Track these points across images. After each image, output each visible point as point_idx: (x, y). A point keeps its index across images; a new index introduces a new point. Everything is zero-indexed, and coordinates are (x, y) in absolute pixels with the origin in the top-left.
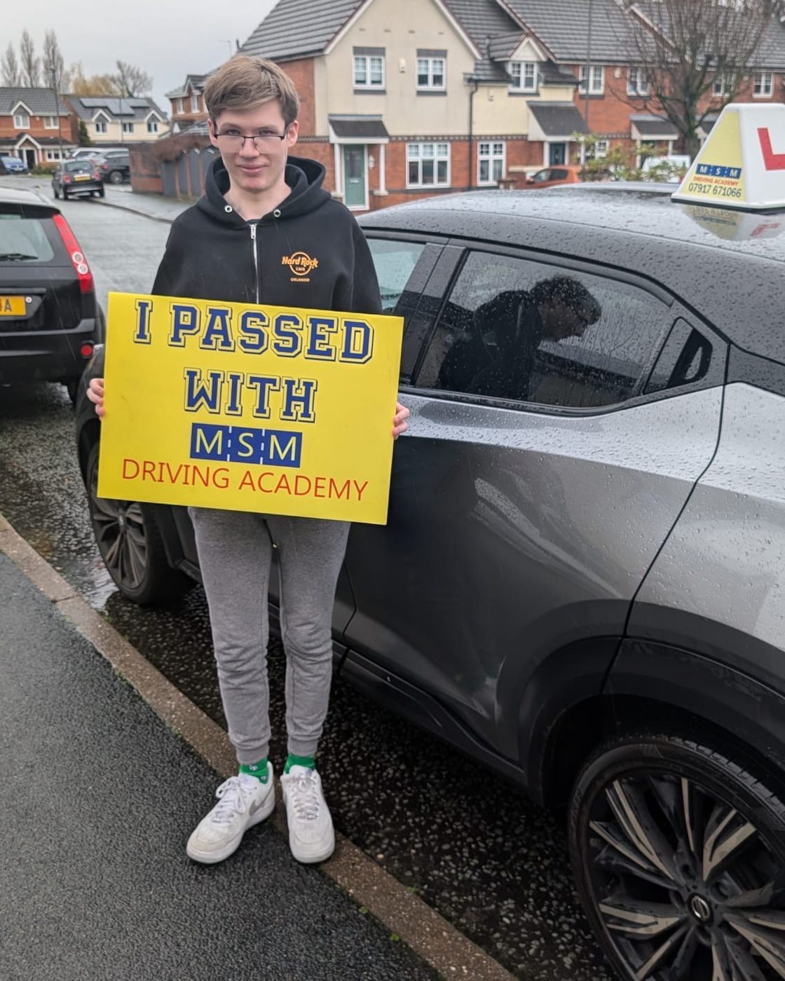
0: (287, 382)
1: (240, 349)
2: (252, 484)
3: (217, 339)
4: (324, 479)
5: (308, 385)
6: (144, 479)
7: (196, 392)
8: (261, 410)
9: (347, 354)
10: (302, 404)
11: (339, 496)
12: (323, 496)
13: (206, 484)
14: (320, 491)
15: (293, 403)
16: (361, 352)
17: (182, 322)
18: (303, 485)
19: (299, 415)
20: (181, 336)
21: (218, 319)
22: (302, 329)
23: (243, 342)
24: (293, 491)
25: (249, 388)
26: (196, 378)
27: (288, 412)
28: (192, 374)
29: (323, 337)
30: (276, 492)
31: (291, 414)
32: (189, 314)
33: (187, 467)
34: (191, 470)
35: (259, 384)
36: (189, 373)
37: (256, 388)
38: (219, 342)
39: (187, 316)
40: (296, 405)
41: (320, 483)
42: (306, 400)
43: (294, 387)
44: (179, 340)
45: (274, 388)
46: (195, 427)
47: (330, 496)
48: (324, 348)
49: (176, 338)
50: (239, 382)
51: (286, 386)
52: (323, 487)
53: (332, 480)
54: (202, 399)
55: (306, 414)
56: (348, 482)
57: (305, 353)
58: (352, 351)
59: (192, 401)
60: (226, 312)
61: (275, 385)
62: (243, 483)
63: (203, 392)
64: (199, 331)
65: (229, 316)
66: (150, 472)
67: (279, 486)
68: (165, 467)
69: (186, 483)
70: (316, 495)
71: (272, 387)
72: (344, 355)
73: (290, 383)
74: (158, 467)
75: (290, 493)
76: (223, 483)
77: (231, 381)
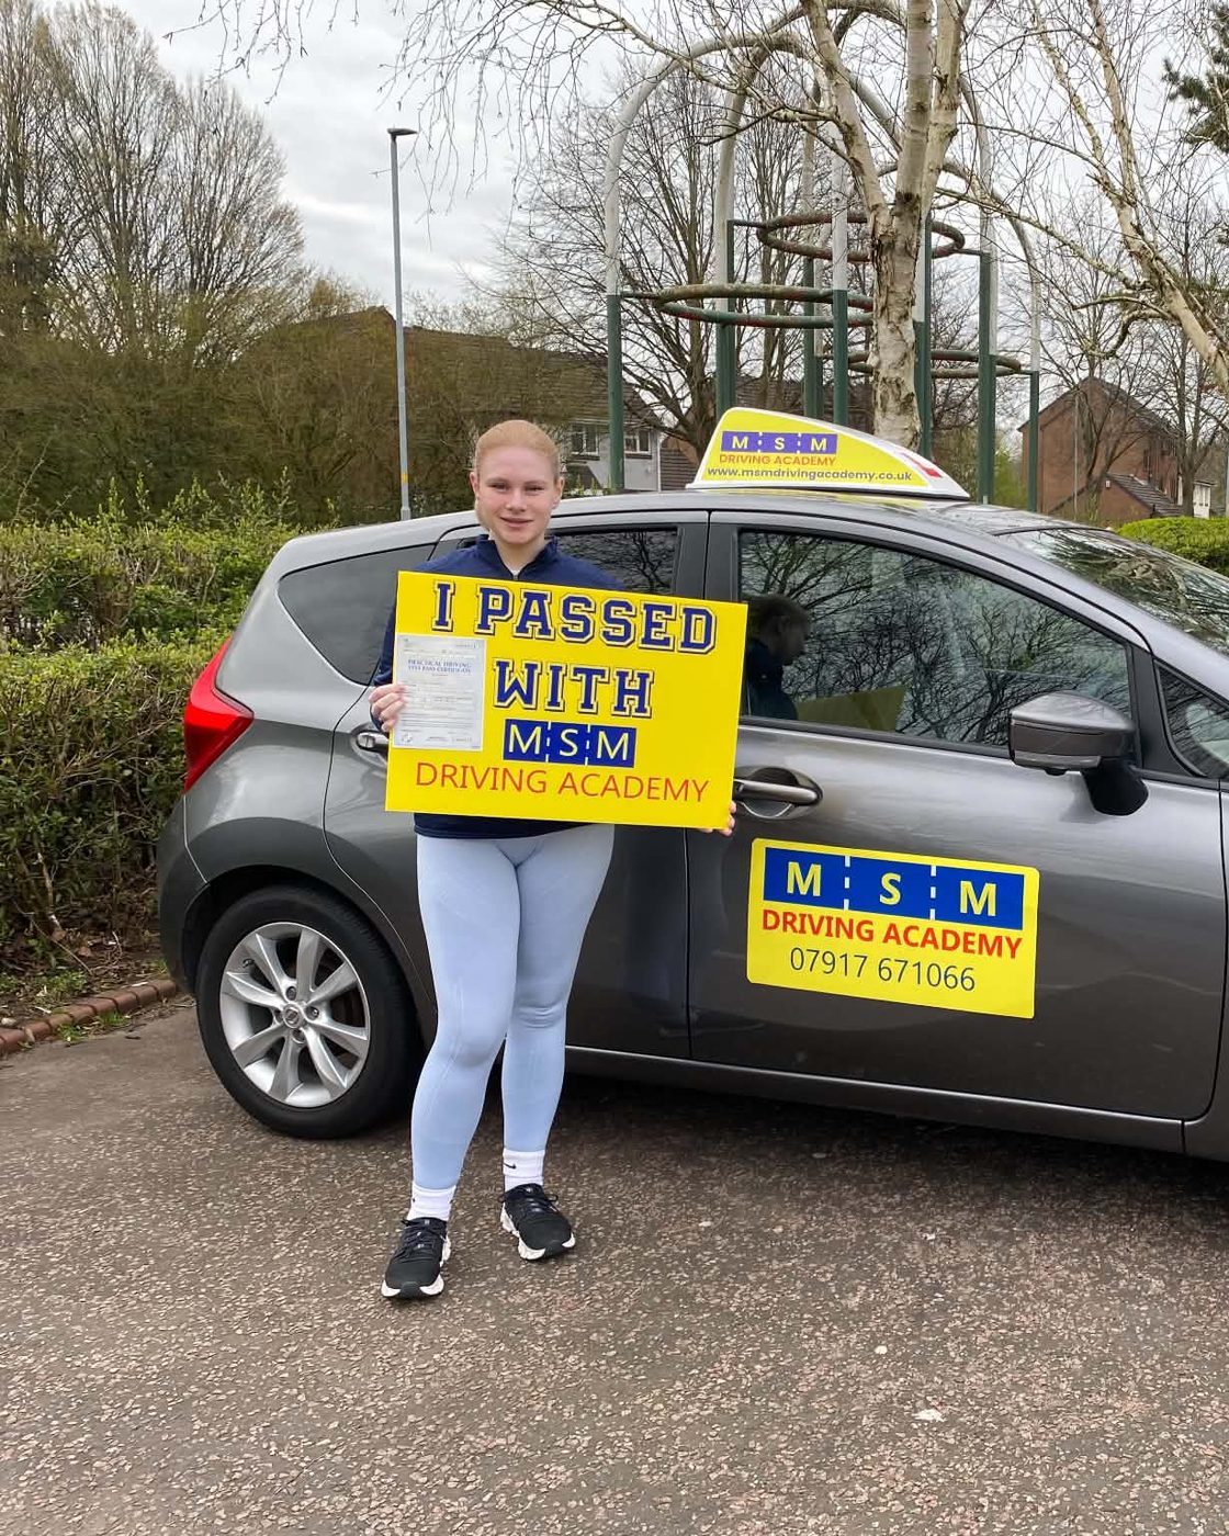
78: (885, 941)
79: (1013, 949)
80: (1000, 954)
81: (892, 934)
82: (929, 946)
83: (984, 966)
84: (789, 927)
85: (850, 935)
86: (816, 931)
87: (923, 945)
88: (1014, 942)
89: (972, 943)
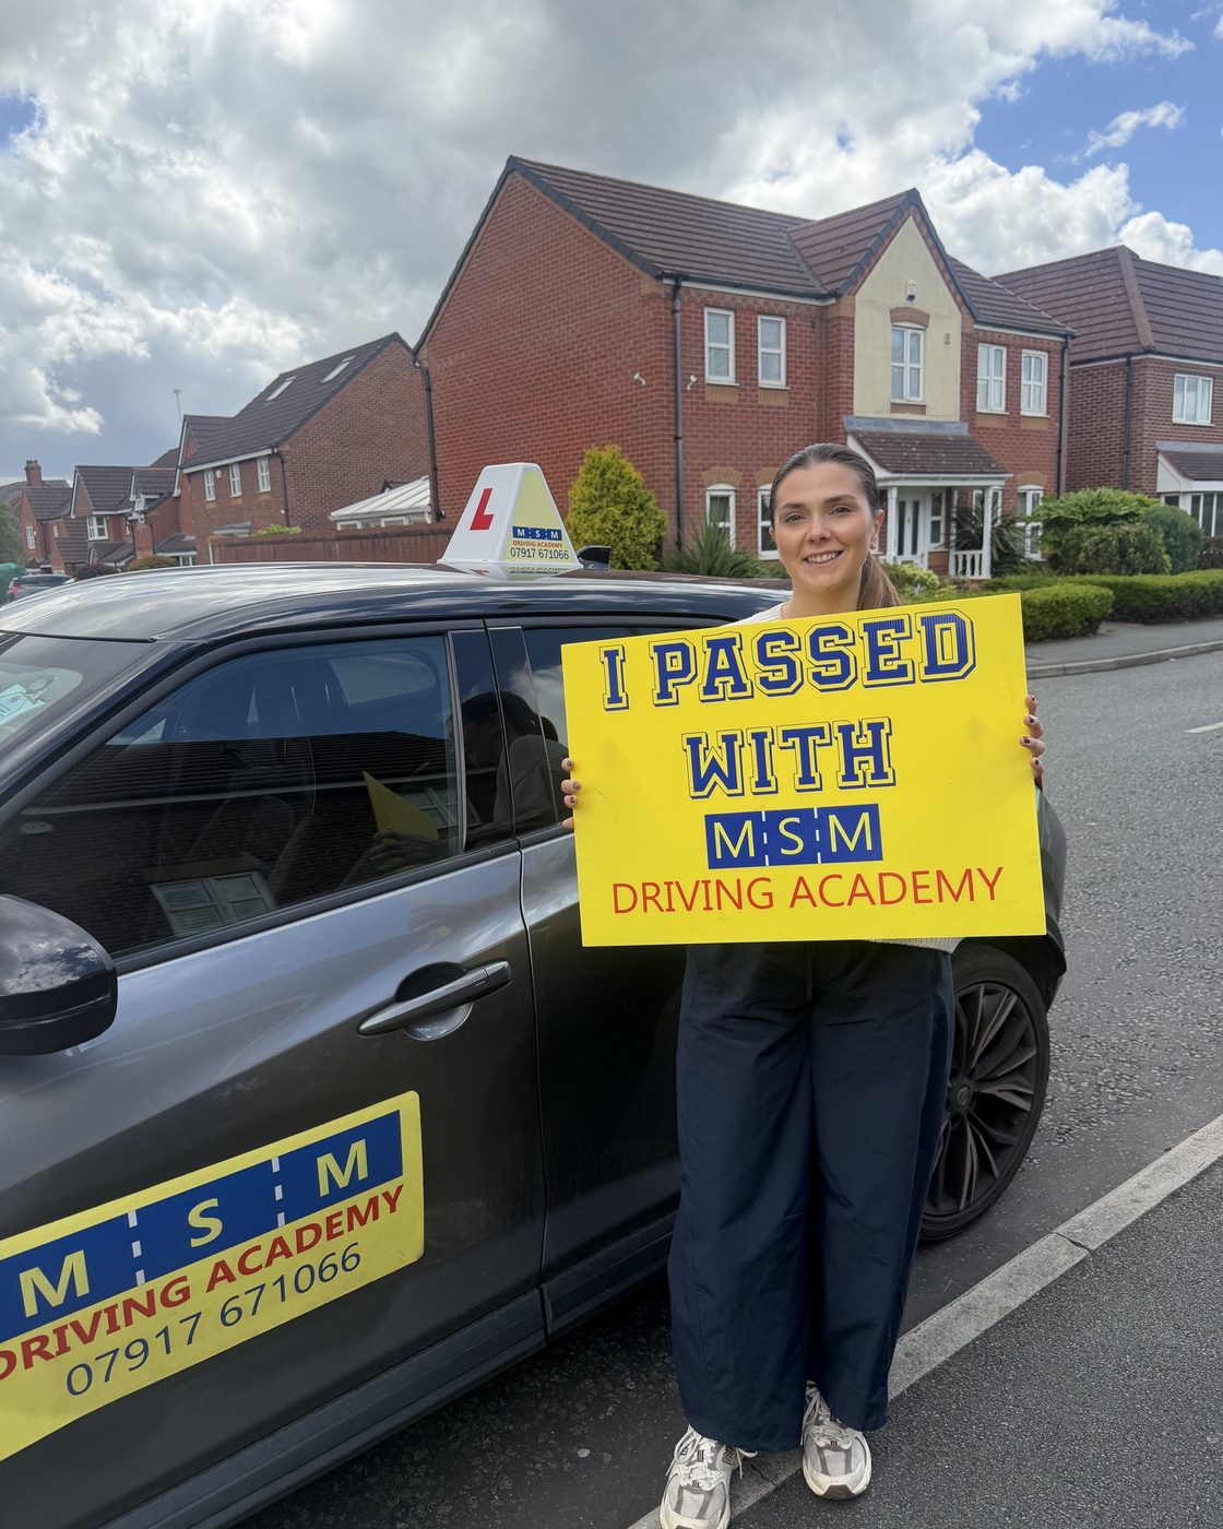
0: (841, 729)
1: (760, 692)
2: (809, 896)
3: (724, 683)
4: (927, 873)
5: (876, 728)
6: (645, 910)
7: (704, 767)
8: (807, 778)
9: (933, 667)
10: (871, 758)
11: (956, 898)
12: (930, 901)
13: (739, 906)
14: (922, 894)
15: (856, 760)
16: (956, 661)
17: (669, 669)
18: (893, 888)
19: (869, 777)
20: (671, 689)
21: (722, 653)
22: (853, 644)
23: (764, 681)
24: (877, 898)
25: (781, 748)
26: (701, 747)
27: (850, 775)
28: (694, 743)
29: (889, 650)
30: (850, 904)
31: (856, 778)
32: (679, 654)
33: (706, 883)
34: (712, 887)
35: (797, 740)
36: (690, 741)
37: (793, 747)
38: (728, 687)
39: (676, 657)
40: (860, 763)
41: (921, 880)
42: (875, 751)
43: (854, 735)
44: (670, 696)
45: (823, 741)
46: (710, 820)
47: (941, 900)
48: (894, 666)
49: (664, 694)
50: (767, 741)
51: (840, 736)
52: (927, 887)
53: (940, 874)
54: (715, 777)
55: (879, 773)
56: (968, 873)
57: (863, 678)
58: (940, 662)
59: (700, 783)
60: (733, 641)
61: (822, 737)
62: (796, 897)
63: (714, 767)
64: (696, 675)
65: (738, 645)
66: (653, 898)
67: (853, 894)
68: (674, 888)
69: (708, 908)
70: (917, 901)
71: (819, 741)
72: (928, 671)
73: (846, 730)
74: (664, 889)
75: (873, 903)
76: (765, 901)
77: (753, 742)
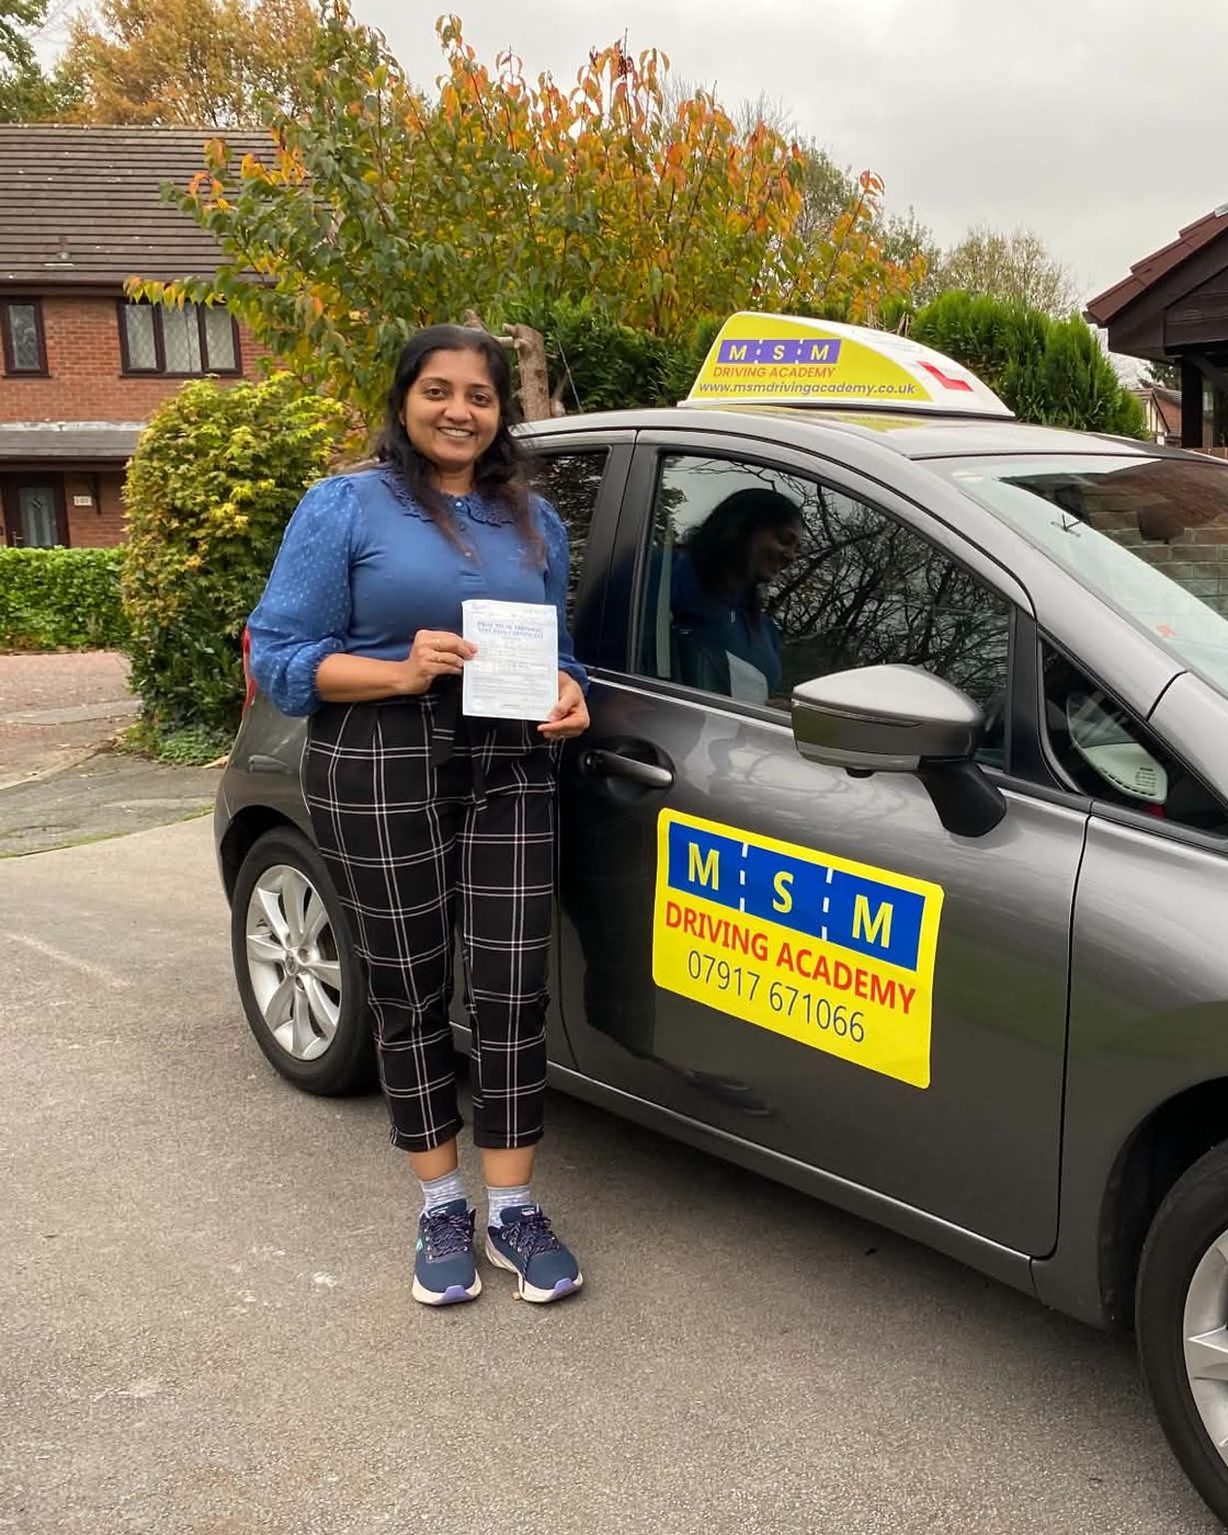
78: (779, 964)
79: (907, 1000)
80: (892, 1005)
81: (786, 956)
82: (821, 979)
83: (875, 1014)
84: (689, 926)
85: (745, 950)
86: (714, 939)
87: (815, 977)
88: (907, 993)
89: (864, 984)
